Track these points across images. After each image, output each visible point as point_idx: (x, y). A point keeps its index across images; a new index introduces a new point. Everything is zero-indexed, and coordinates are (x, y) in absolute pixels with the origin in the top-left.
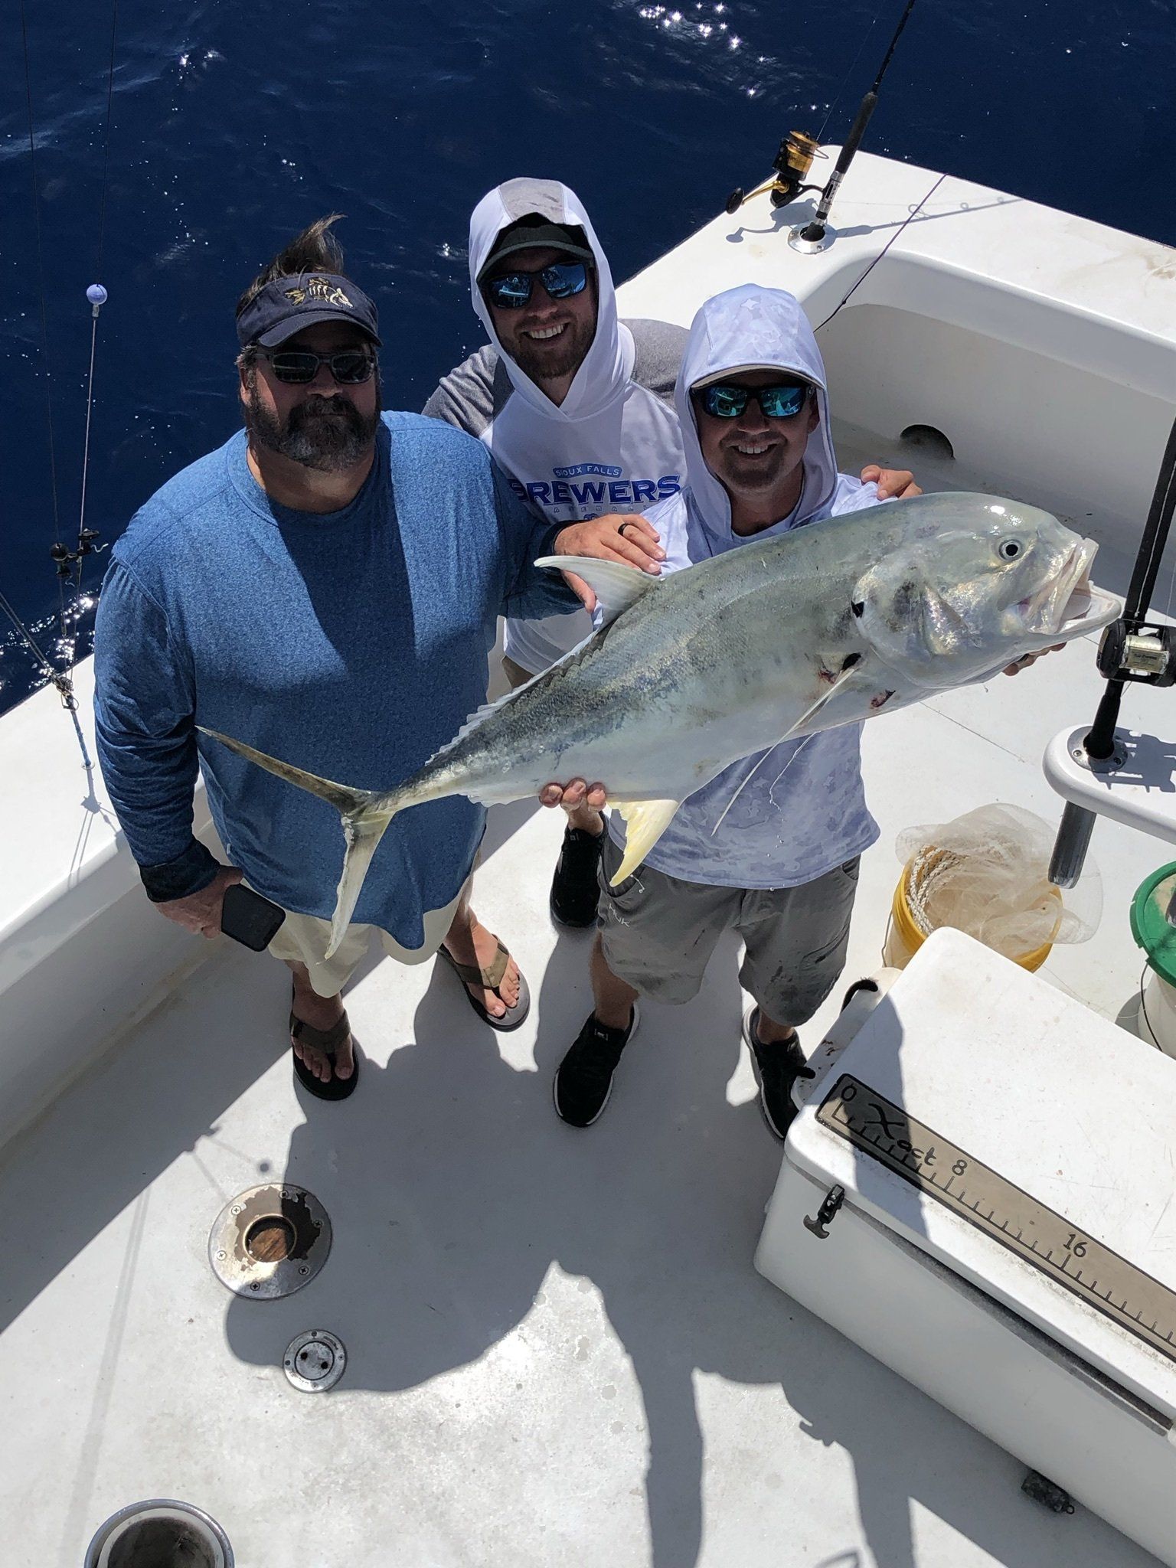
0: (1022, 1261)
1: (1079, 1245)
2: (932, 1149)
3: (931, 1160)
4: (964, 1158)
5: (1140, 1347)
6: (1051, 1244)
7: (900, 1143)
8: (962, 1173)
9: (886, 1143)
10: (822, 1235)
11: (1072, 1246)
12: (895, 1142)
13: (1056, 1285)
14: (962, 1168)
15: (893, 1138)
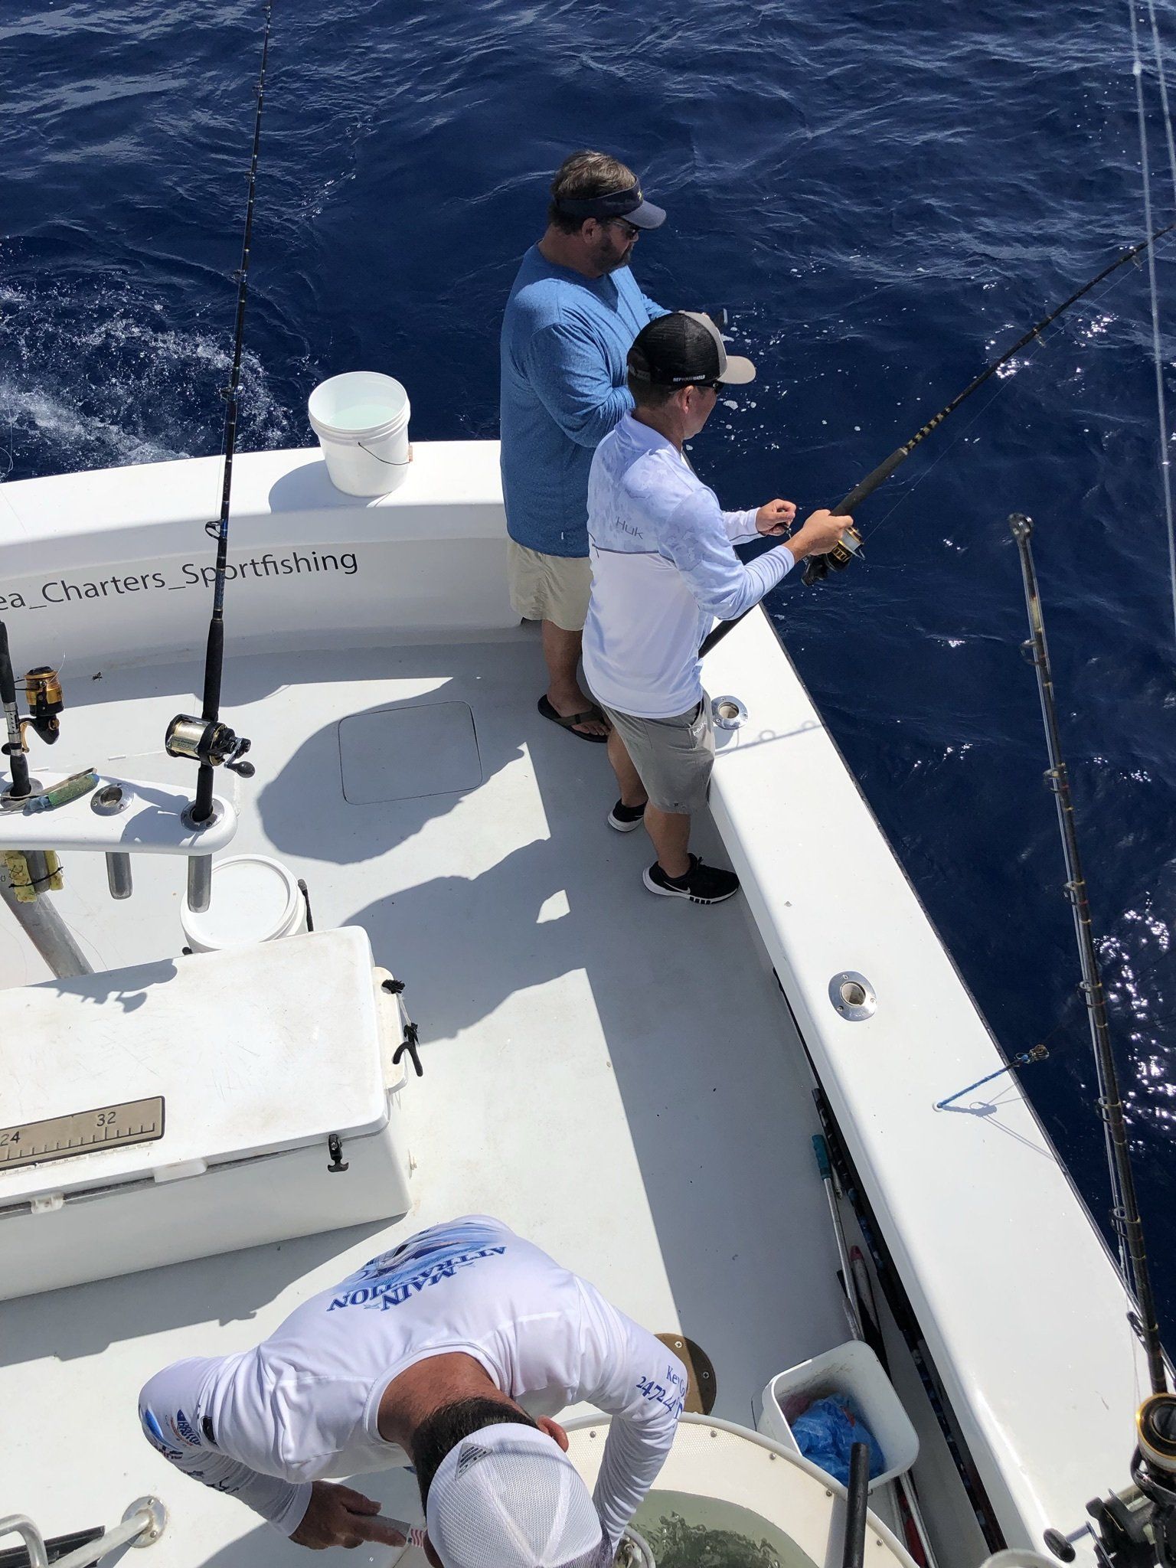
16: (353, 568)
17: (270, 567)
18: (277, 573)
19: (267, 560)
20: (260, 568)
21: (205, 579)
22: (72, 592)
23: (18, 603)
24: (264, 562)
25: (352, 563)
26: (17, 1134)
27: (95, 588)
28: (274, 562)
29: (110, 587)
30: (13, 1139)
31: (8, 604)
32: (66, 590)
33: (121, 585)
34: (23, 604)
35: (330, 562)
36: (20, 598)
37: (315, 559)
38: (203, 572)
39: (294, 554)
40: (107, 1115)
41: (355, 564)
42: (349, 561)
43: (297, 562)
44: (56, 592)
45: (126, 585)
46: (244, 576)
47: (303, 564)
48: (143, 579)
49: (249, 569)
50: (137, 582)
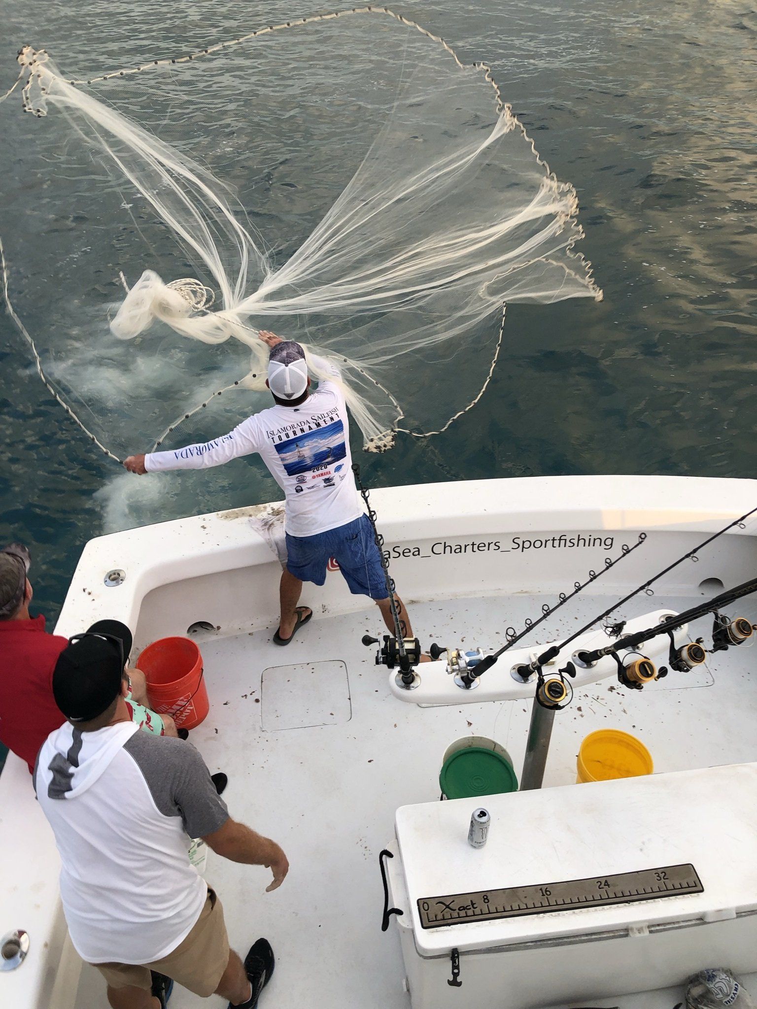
0: (535, 915)
1: (546, 891)
2: (471, 901)
3: (475, 906)
4: (485, 893)
5: (596, 910)
6: (538, 899)
7: (459, 909)
8: (488, 900)
9: (455, 914)
10: (459, 984)
11: (545, 894)
12: (457, 911)
13: (553, 914)
14: (487, 899)
15: (455, 910)
16: (610, 546)
17: (563, 542)
18: (565, 546)
19: (562, 538)
20: (556, 543)
21: (523, 547)
22: (448, 549)
23: (417, 553)
24: (560, 540)
25: (610, 543)
26: (606, 881)
27: (461, 548)
28: (566, 540)
29: (469, 548)
30: (605, 885)
31: (411, 554)
32: (445, 547)
33: (476, 547)
34: (419, 554)
35: (598, 541)
36: (419, 551)
37: (590, 539)
38: (524, 542)
39: (579, 535)
40: (660, 874)
41: (612, 544)
42: (609, 542)
43: (579, 540)
44: (439, 549)
45: (478, 547)
46: (545, 547)
47: (582, 542)
48: (489, 544)
49: (550, 543)
50: (485, 546)
